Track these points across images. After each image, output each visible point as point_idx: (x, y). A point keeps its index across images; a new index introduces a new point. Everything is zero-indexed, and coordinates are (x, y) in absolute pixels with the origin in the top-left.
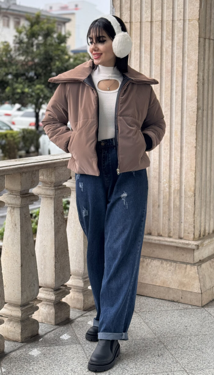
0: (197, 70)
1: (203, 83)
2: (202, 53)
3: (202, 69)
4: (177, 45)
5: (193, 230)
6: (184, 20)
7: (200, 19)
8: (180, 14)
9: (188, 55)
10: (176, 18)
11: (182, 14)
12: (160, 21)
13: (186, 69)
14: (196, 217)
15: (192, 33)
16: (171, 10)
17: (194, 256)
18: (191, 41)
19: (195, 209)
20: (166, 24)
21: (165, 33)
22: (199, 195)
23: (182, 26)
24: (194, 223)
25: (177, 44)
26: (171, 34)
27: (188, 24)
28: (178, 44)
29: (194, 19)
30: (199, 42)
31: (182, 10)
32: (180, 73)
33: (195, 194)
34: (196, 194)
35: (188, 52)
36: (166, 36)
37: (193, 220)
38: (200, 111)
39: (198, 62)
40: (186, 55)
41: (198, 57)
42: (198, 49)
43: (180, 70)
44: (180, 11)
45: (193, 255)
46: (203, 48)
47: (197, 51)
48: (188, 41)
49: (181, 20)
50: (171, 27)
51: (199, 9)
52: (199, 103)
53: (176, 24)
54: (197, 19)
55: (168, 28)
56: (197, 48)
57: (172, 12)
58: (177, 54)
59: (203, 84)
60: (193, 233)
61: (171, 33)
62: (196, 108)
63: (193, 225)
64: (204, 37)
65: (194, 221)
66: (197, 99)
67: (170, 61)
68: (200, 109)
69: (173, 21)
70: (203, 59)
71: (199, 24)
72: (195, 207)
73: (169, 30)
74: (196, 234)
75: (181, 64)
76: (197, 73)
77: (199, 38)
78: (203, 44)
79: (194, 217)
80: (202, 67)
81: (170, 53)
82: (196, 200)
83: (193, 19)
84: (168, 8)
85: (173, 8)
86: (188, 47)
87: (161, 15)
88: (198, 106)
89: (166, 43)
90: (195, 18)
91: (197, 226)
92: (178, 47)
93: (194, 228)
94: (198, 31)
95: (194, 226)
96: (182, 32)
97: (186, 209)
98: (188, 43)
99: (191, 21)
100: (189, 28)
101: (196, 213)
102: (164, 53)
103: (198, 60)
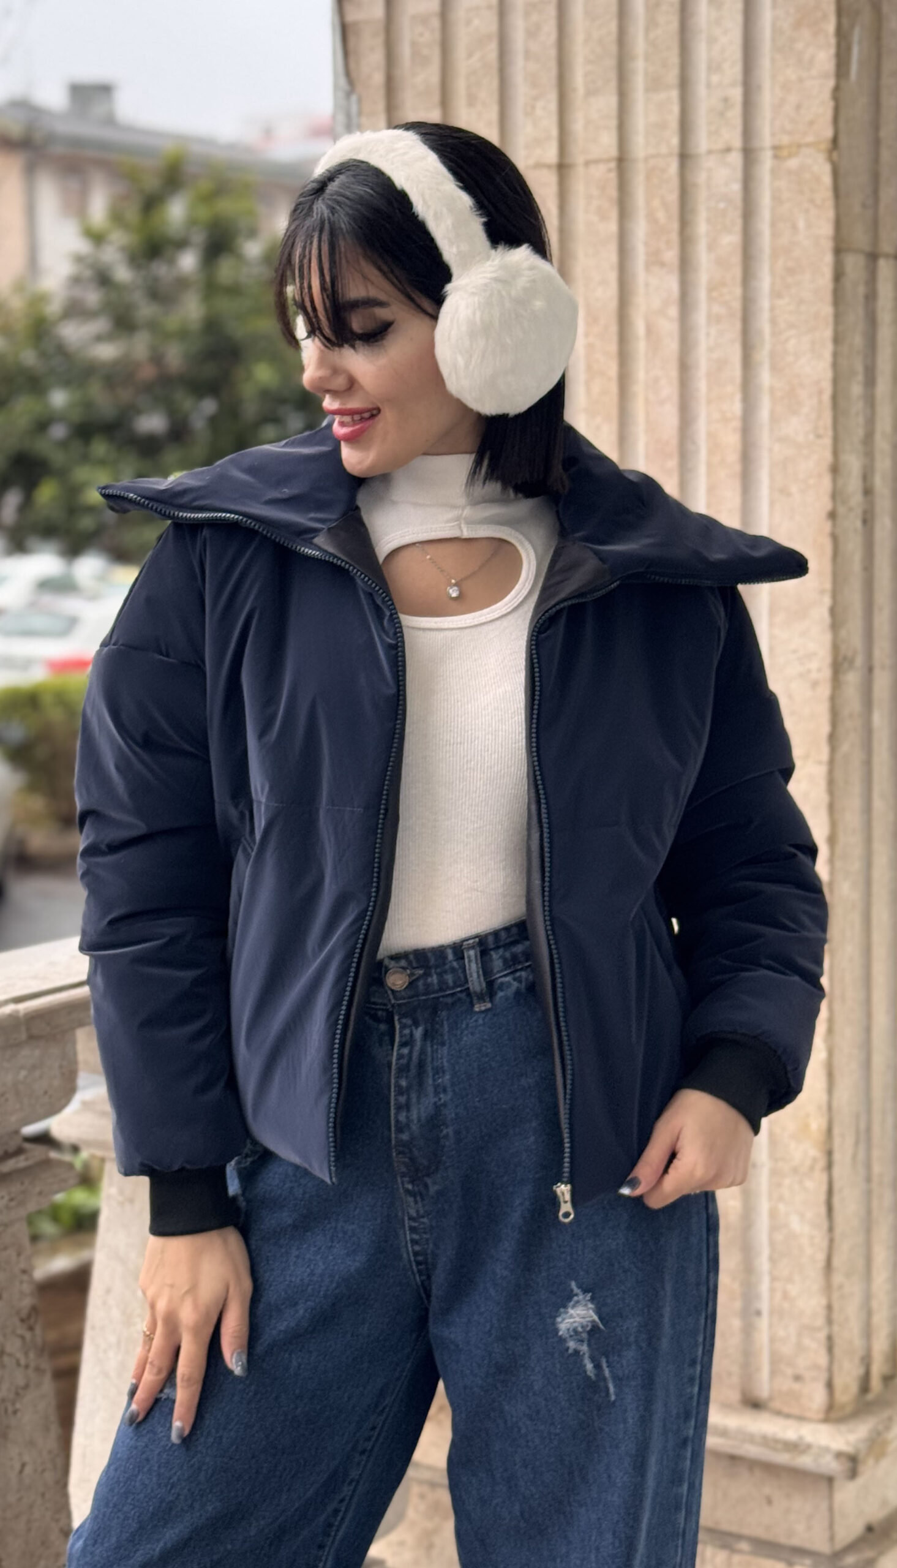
0: (828, 441)
1: (865, 512)
2: (858, 340)
3: (860, 432)
4: (711, 299)
5: (823, 1360)
6: (749, 154)
7: (843, 141)
8: (722, 114)
9: (773, 355)
10: (702, 142)
11: (735, 114)
12: (608, 161)
13: (764, 438)
14: (841, 1287)
15: (794, 227)
16: (675, 94)
17: (831, 1509)
18: (791, 271)
19: (831, 1241)
20: (648, 178)
21: (640, 230)
22: (854, 1156)
23: (736, 187)
24: (829, 1321)
25: (710, 290)
26: (675, 237)
27: (774, 172)
28: (715, 294)
29: (808, 145)
30: (838, 276)
31: (737, 94)
32: (733, 457)
33: (829, 1153)
34: (837, 1156)
35: (774, 334)
36: (646, 244)
37: (824, 1302)
38: (852, 679)
39: (835, 398)
40: (763, 356)
41: (835, 365)
42: (831, 320)
43: (732, 439)
44: (726, 100)
45: (824, 1506)
46: (860, 311)
47: (828, 333)
48: (773, 273)
49: (728, 150)
50: (673, 197)
51: (831, 83)
52: (843, 633)
53: (701, 178)
54: (825, 146)
55: (656, 203)
56: (828, 310)
57: (676, 109)
58: (710, 350)
59: (865, 522)
60: (824, 1376)
61: (675, 226)
62: (828, 660)
63: (822, 1335)
64: (868, 248)
65: (829, 1308)
66: (833, 611)
67: (669, 389)
68: (851, 662)
69: (685, 157)
70: (860, 377)
71: (836, 174)
72: (831, 1229)
73: (661, 215)
74: (838, 1382)
75: (737, 407)
76: (828, 456)
77: (838, 251)
78: (861, 290)
79: (828, 1287)
80: (861, 420)
81: (672, 346)
82: (837, 1186)
83: (799, 146)
84: (655, 84)
85: (685, 84)
86: (772, 309)
87: (614, 123)
88: (835, 648)
89: (647, 285)
90: (810, 139)
91: (850, 1333)
92: (717, 309)
93: (830, 1349)
94: (830, 214)
95: (830, 1338)
96: (739, 222)
97: (779, 1237)
98: (773, 284)
99: (790, 156)
100: (776, 199)
101: (836, 1262)
102: (640, 347)
103: (835, 381)
